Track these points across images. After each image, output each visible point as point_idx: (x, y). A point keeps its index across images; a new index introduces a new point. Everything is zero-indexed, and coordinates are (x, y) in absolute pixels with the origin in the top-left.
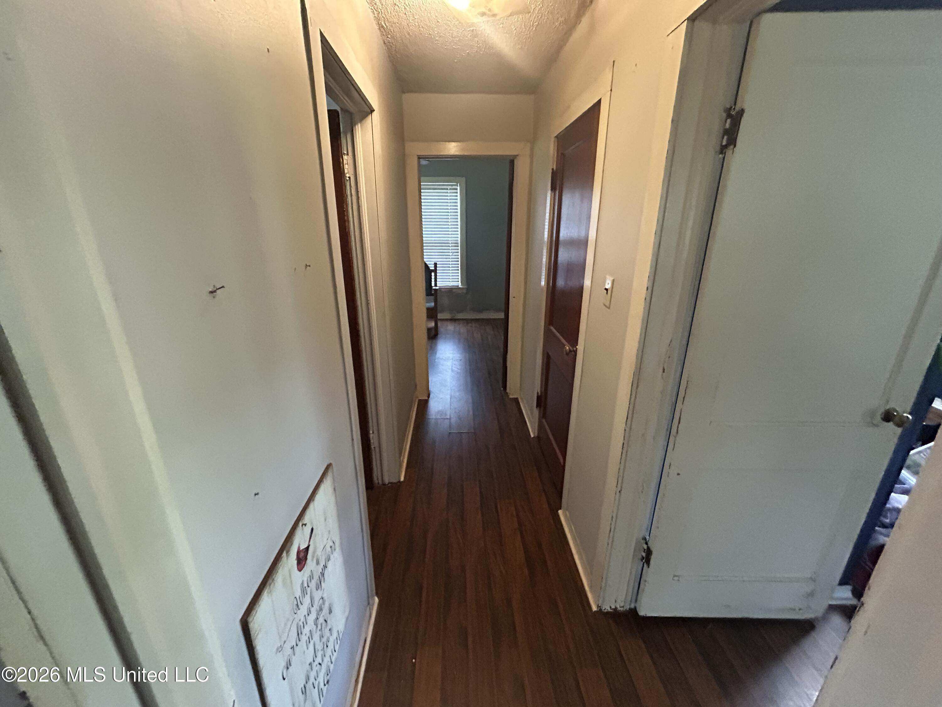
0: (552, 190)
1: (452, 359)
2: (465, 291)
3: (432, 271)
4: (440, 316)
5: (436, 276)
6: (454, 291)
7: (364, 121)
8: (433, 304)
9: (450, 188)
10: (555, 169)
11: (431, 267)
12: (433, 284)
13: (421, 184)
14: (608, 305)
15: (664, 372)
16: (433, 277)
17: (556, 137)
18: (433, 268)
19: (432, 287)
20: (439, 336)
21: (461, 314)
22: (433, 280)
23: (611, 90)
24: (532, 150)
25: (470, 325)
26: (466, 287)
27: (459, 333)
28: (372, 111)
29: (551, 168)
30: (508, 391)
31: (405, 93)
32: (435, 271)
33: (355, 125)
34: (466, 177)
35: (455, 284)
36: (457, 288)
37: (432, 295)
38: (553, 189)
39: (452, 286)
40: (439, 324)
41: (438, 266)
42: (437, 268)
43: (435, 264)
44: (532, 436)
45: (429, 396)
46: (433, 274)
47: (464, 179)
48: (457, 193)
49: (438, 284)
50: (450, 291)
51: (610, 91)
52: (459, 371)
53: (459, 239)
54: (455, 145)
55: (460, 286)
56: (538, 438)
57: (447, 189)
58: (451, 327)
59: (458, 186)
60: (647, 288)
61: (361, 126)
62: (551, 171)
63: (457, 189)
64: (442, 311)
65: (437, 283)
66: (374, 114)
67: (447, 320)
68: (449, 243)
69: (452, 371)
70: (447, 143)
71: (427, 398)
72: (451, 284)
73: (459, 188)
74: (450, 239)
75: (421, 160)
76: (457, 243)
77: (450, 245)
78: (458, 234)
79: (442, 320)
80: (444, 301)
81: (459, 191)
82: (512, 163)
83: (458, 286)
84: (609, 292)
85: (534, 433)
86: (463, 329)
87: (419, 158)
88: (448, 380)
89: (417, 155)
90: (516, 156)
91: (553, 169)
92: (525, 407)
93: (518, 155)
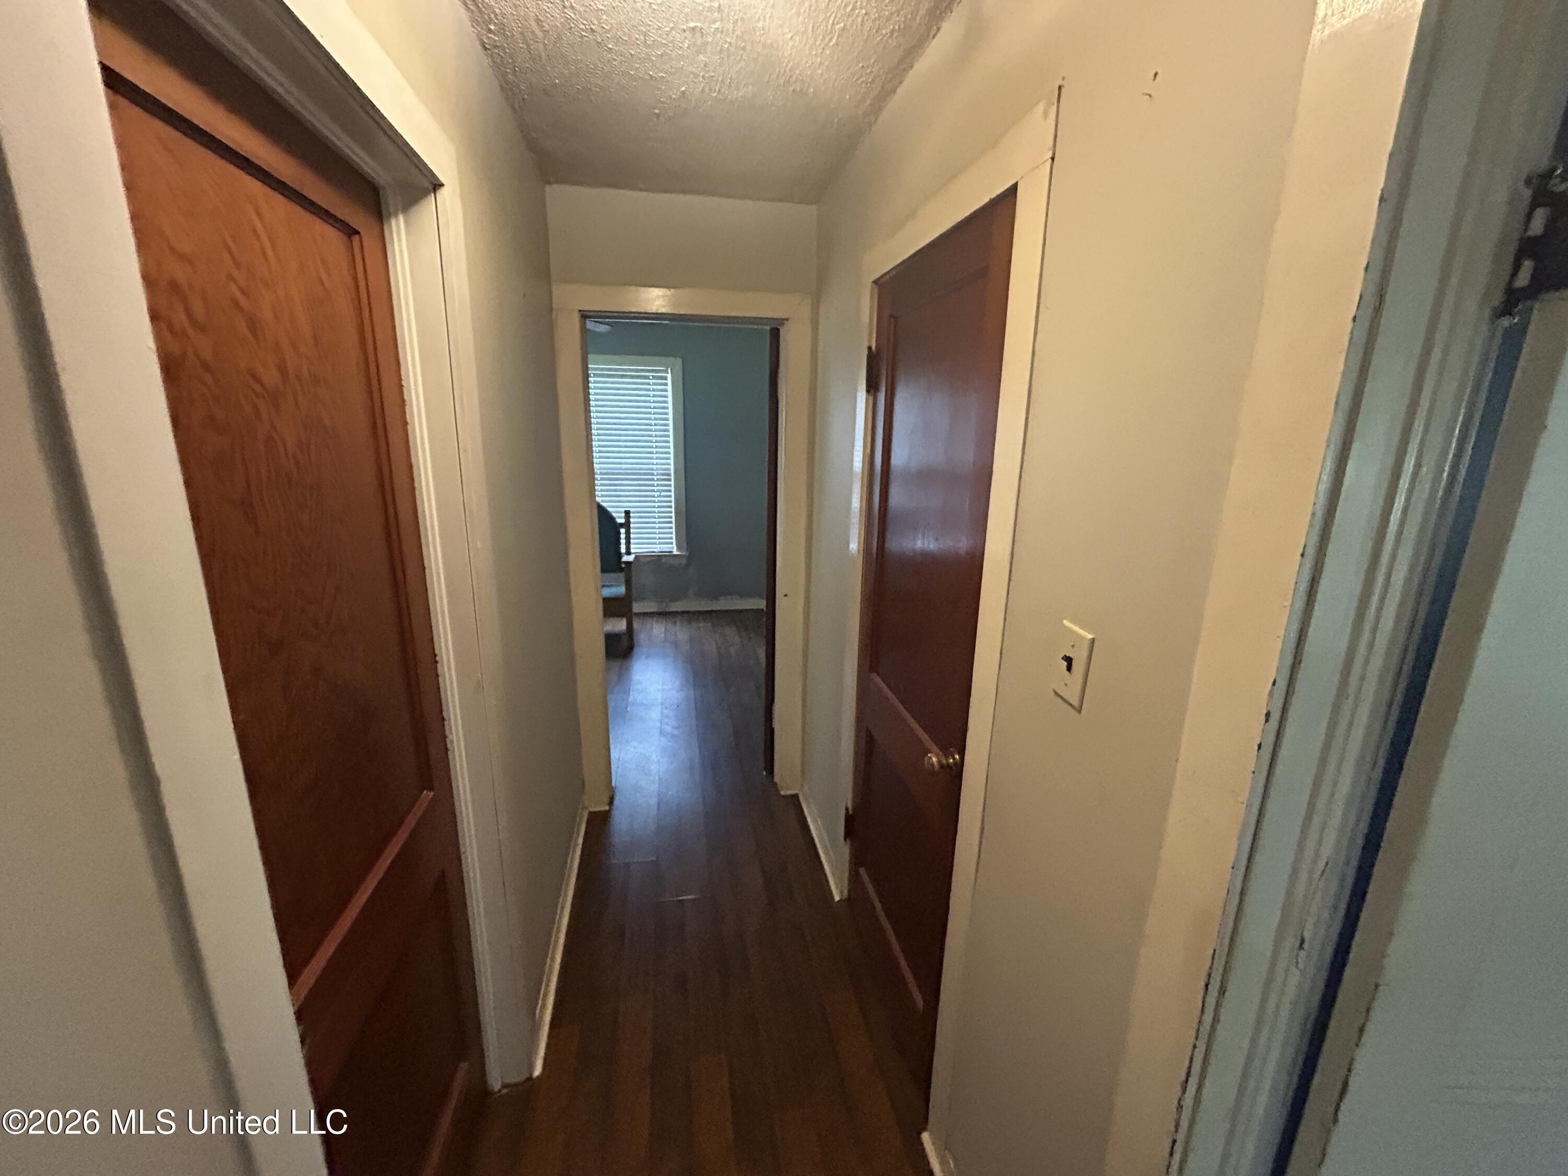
0: (868, 391)
1: (662, 704)
2: (684, 561)
3: (621, 525)
4: (637, 607)
5: (628, 533)
6: (663, 560)
7: (414, 210)
8: (621, 590)
9: (652, 376)
10: (874, 348)
11: (619, 517)
12: (623, 550)
13: (589, 366)
14: (1076, 703)
15: (1301, 947)
16: (623, 536)
17: (875, 282)
18: (622, 521)
19: (620, 555)
20: (636, 650)
21: (678, 603)
22: (623, 541)
23: (1053, 159)
24: (816, 308)
25: (694, 624)
26: (684, 553)
27: (675, 644)
28: (437, 186)
29: (866, 344)
30: (777, 779)
31: (550, 184)
32: (627, 525)
33: (389, 217)
34: (683, 358)
35: (666, 548)
36: (670, 555)
37: (622, 570)
38: (872, 387)
39: (659, 552)
40: (636, 625)
41: (631, 515)
42: (632, 520)
43: (627, 513)
44: (837, 898)
45: (611, 802)
46: (623, 531)
47: (679, 361)
48: (666, 384)
49: (634, 548)
50: (657, 561)
51: (1050, 161)
52: (676, 732)
53: (672, 467)
54: (660, 293)
55: (675, 552)
56: (849, 901)
57: (647, 378)
58: (658, 629)
59: (668, 373)
60: (1268, 715)
61: (407, 223)
62: (866, 352)
63: (665, 378)
64: (642, 599)
65: (632, 546)
66: (443, 193)
67: (651, 615)
68: (653, 474)
69: (662, 733)
70: (643, 289)
71: (607, 808)
72: (657, 548)
73: (669, 376)
74: (655, 467)
75: (587, 321)
76: (669, 475)
77: (655, 478)
78: (669, 459)
79: (640, 615)
80: (643, 579)
81: (669, 381)
82: (775, 334)
83: (671, 552)
84: (1078, 667)
85: (841, 893)
86: (681, 632)
87: (585, 316)
88: (654, 758)
89: (580, 311)
90: (782, 321)
91: (870, 348)
92: (815, 821)
93: (787, 320)
